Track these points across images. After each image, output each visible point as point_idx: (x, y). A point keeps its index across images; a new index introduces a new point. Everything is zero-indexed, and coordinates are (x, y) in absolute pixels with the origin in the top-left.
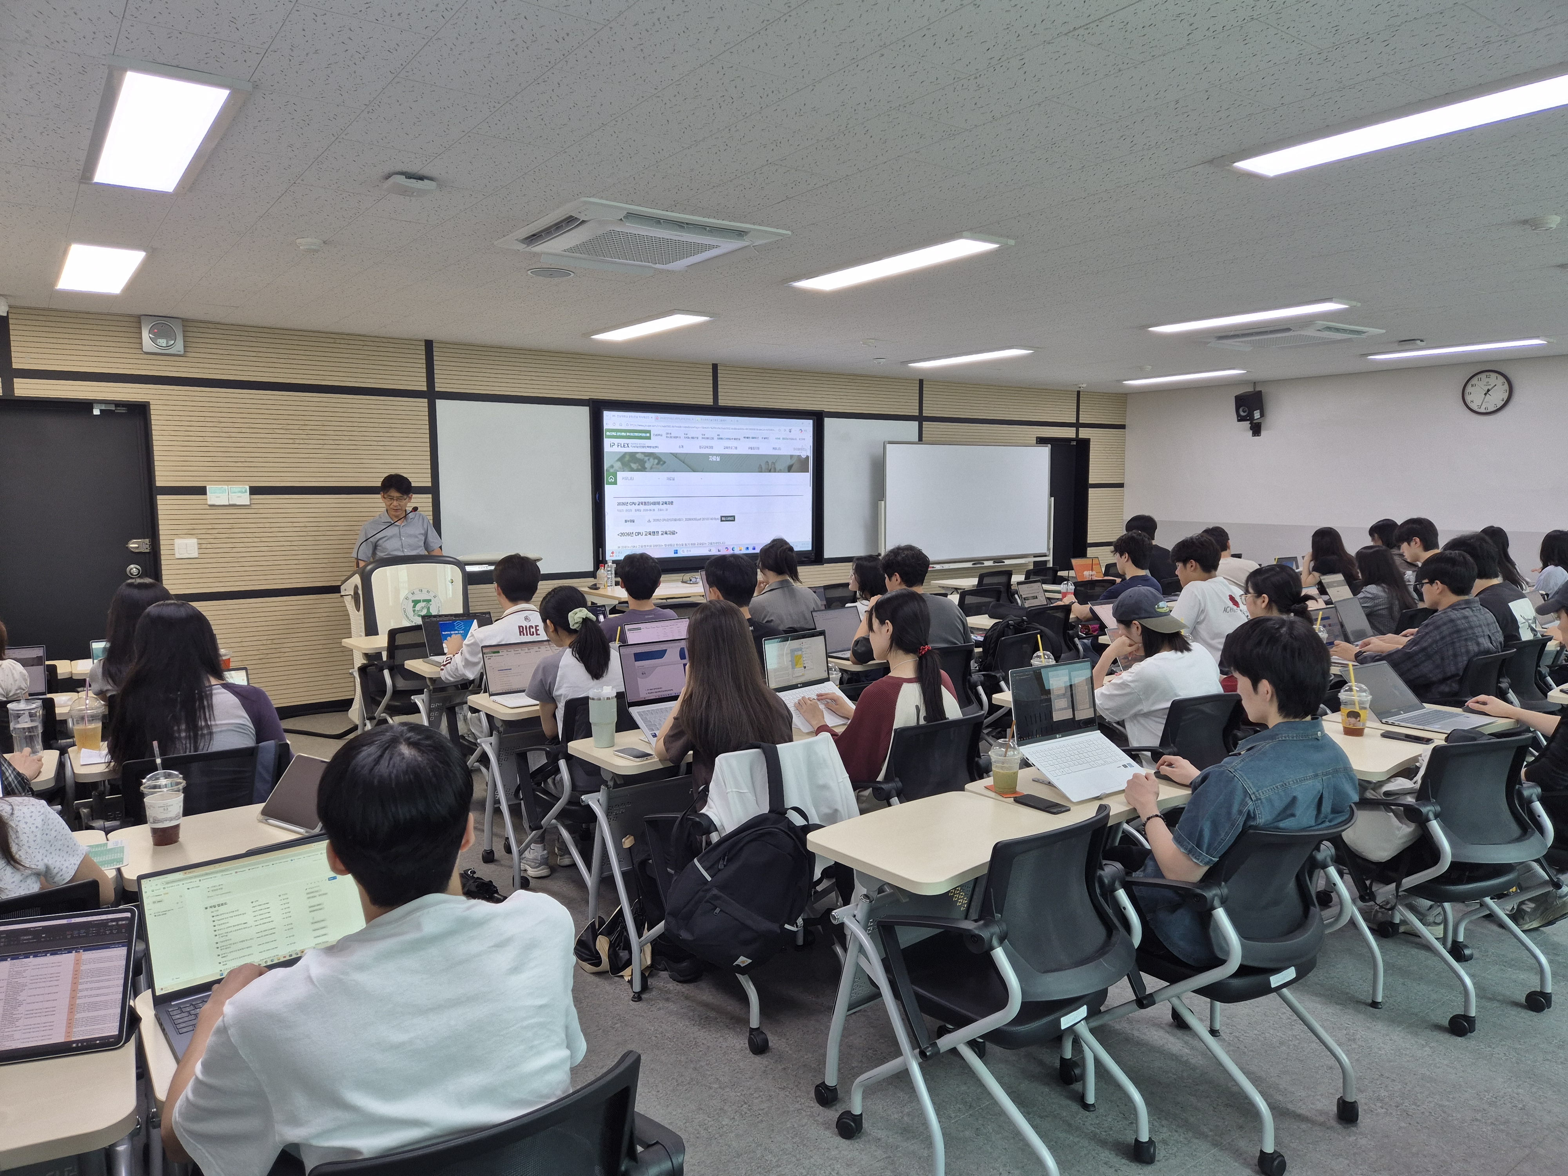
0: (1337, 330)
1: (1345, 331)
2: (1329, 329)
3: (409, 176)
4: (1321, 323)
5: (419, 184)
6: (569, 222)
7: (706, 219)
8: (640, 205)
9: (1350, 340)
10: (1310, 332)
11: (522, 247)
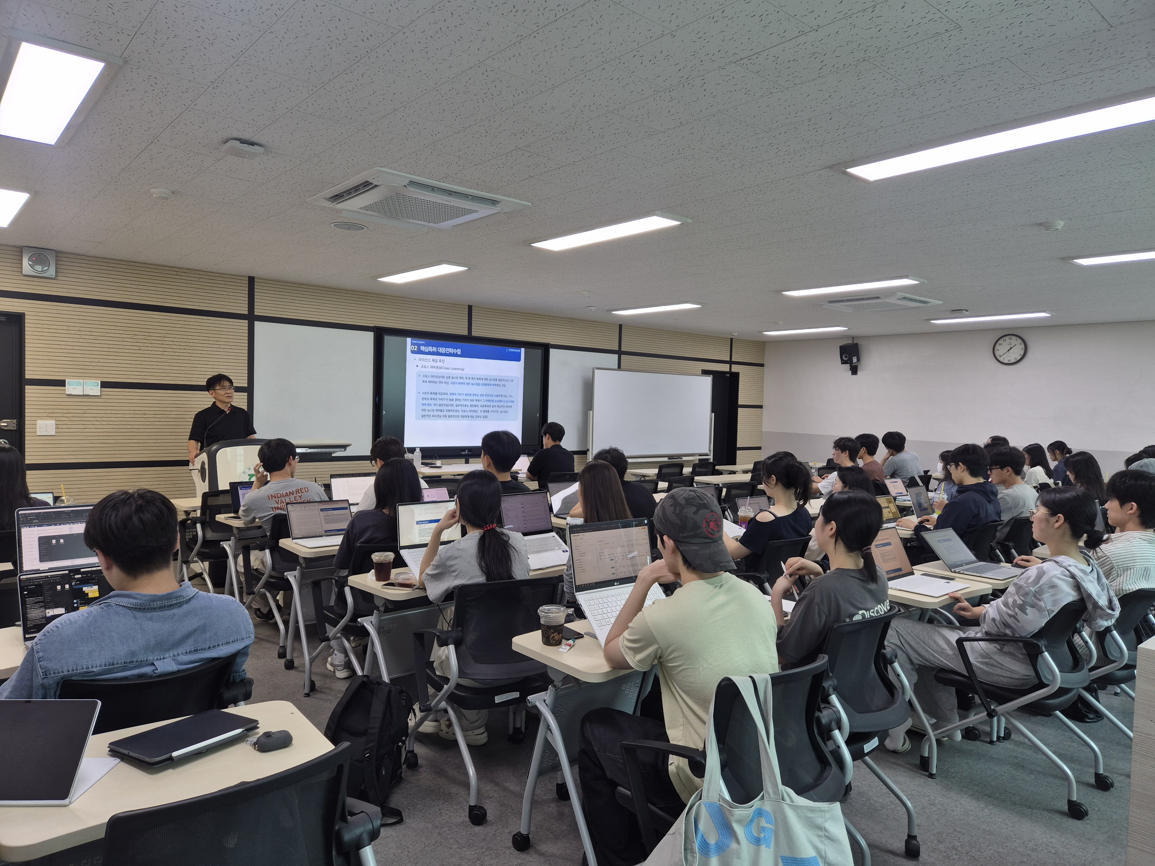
0: (911, 300)
1: (915, 301)
2: (905, 298)
3: (243, 141)
4: (900, 294)
5: (250, 148)
6: (366, 186)
7: (468, 190)
8: (419, 176)
9: (919, 307)
10: (892, 300)
11: (328, 204)
